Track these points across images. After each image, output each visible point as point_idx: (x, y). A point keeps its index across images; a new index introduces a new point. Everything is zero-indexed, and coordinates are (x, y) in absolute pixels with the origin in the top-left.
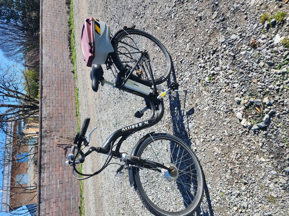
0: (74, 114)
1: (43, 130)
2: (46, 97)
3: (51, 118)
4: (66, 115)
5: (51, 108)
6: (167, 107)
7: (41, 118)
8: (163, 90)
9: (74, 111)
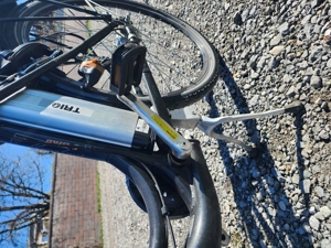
0: (96, 210)
1: (53, 238)
2: (59, 190)
3: (65, 219)
4: (86, 212)
5: (65, 205)
6: (221, 174)
7: (52, 221)
8: (201, 120)
9: (96, 205)
